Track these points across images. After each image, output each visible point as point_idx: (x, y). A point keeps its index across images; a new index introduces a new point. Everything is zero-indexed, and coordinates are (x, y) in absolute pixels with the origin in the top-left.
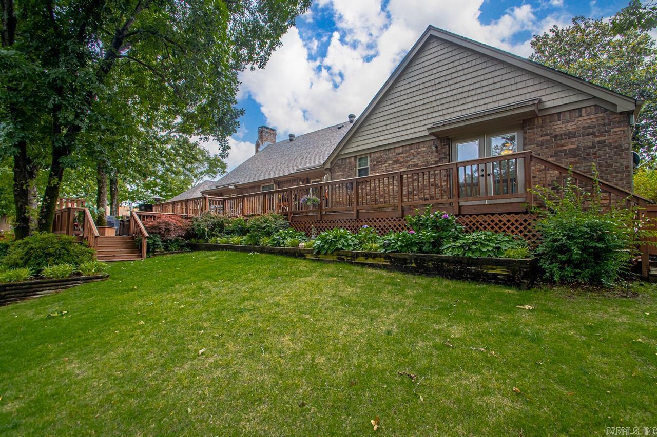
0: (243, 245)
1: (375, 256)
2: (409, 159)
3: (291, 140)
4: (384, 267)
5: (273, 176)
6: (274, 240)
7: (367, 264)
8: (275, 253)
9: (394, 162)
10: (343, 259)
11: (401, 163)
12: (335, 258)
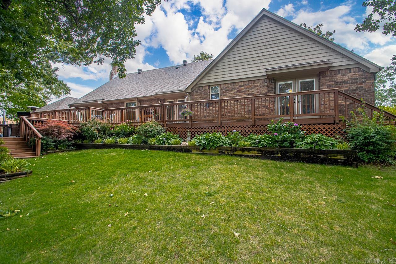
0: (130, 144)
1: (249, 150)
2: (248, 90)
3: (139, 73)
4: (258, 157)
5: (136, 96)
6: (159, 140)
7: (244, 155)
8: (163, 149)
9: (238, 91)
10: (224, 153)
11: (243, 92)
12: (217, 152)
